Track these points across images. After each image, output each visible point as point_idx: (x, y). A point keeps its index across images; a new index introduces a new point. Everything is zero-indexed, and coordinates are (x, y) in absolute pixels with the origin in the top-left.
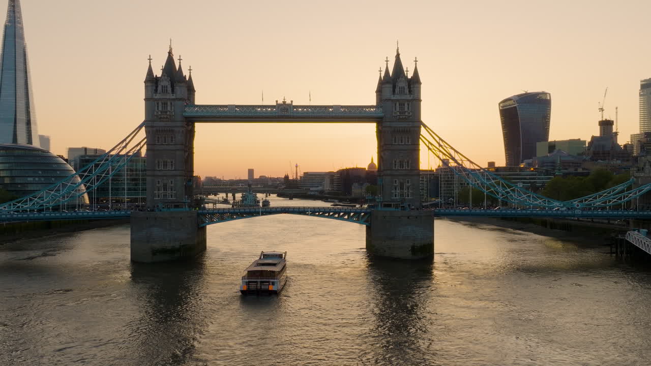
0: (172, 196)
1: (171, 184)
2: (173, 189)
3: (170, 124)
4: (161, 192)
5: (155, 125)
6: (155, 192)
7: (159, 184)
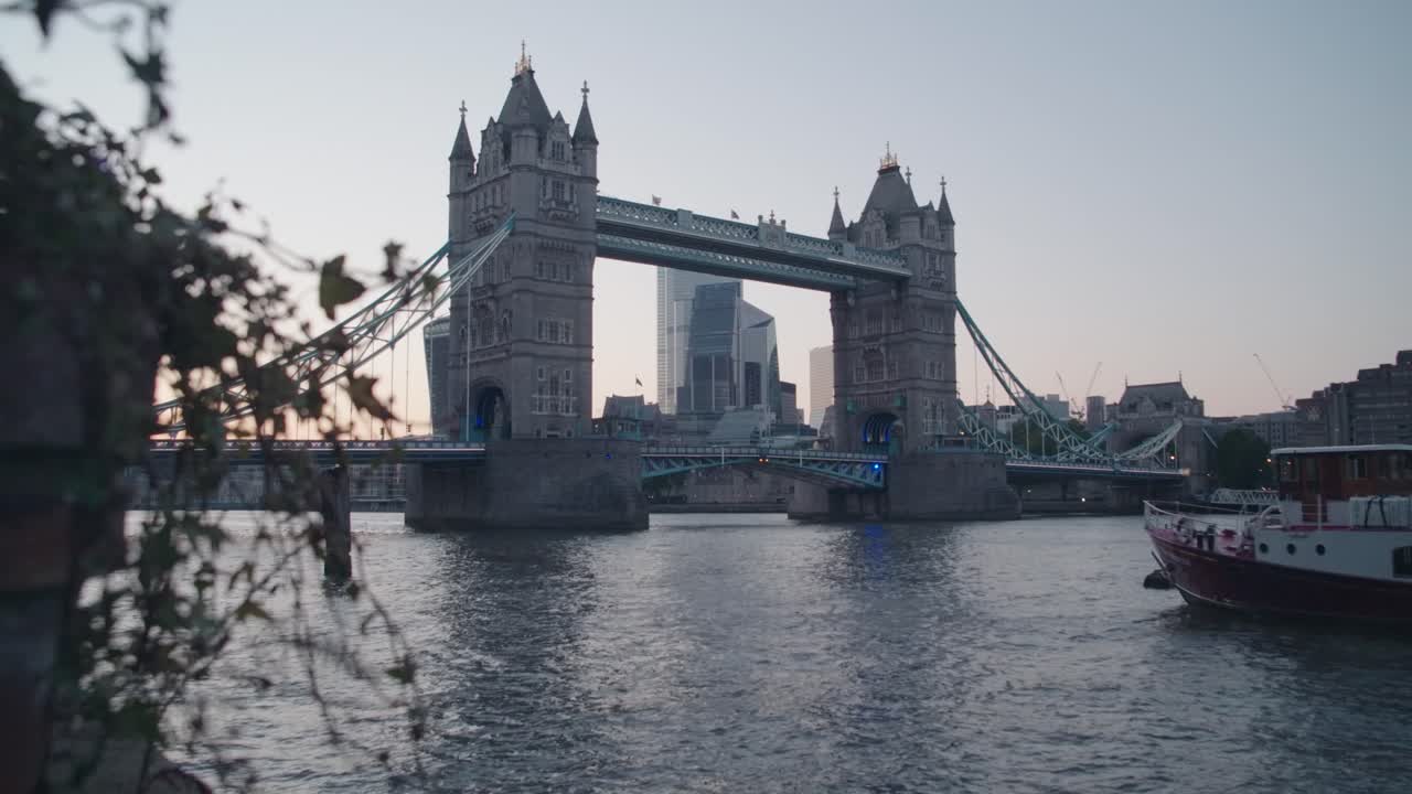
0: (567, 408)
1: (568, 378)
2: (571, 393)
3: (567, 234)
4: (544, 397)
5: (540, 232)
6: (534, 396)
7: (541, 376)
